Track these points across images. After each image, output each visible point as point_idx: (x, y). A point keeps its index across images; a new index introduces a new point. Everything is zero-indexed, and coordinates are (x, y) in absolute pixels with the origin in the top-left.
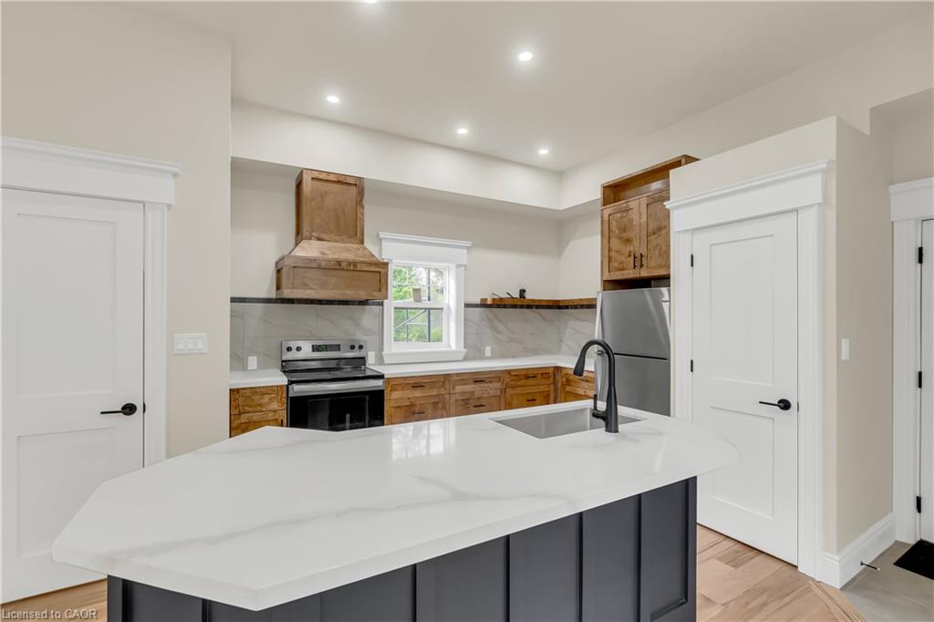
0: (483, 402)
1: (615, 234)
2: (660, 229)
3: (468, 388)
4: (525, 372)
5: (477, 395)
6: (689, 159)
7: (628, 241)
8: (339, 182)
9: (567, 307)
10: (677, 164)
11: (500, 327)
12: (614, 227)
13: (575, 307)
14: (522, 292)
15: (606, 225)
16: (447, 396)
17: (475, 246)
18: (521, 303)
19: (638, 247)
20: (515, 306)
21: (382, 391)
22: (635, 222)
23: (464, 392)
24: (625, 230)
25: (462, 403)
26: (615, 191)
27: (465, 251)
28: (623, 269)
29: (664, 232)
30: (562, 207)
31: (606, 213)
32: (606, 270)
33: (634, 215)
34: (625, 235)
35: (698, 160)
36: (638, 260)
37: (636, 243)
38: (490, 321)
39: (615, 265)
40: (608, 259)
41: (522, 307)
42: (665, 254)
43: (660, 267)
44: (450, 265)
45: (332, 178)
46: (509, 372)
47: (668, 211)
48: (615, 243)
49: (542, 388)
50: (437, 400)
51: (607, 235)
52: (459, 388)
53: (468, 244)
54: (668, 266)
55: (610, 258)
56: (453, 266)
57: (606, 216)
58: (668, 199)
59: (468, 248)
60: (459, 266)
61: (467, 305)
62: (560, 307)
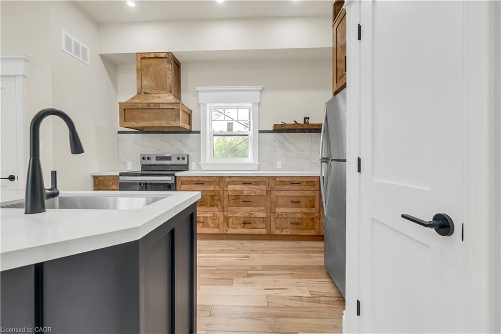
0: (251, 199)
3: (238, 187)
4: (290, 179)
5: (245, 193)
8: (156, 57)
14: (307, 119)
16: (221, 192)
18: (303, 128)
23: (234, 190)
25: (233, 198)
27: (258, 93)
31: (335, 27)
38: (281, 143)
41: (304, 130)
45: (152, 56)
46: (274, 178)
49: (307, 193)
50: (214, 194)
52: (231, 187)
53: (261, 88)
55: (336, 71)
56: (249, 105)
60: (254, 104)
61: (261, 132)
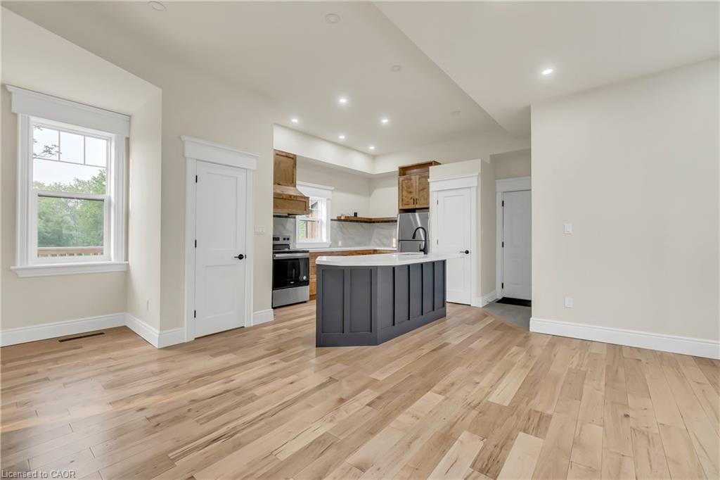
1: (404, 189)
2: (424, 189)
4: (362, 252)
6: (437, 163)
7: (411, 192)
8: (286, 156)
9: (374, 222)
10: (430, 164)
11: (345, 231)
12: (404, 185)
13: (378, 222)
14: (356, 214)
15: (400, 185)
17: (336, 190)
18: (355, 219)
19: (415, 195)
20: (351, 221)
21: (308, 258)
22: (414, 185)
24: (409, 188)
26: (404, 171)
27: (330, 192)
28: (408, 204)
29: (425, 190)
30: (375, 173)
31: (401, 179)
32: (401, 204)
33: (413, 181)
34: (410, 190)
35: (440, 164)
36: (415, 201)
37: (414, 193)
38: (341, 228)
39: (404, 202)
40: (401, 200)
41: (354, 221)
42: (427, 198)
43: (424, 204)
44: (323, 199)
45: (284, 154)
47: (428, 183)
48: (405, 193)
51: (401, 189)
53: (333, 188)
54: (429, 204)
55: (402, 200)
56: (324, 199)
57: (401, 180)
58: (428, 177)
59: (332, 190)
60: (328, 199)
61: (332, 220)
62: (370, 222)
